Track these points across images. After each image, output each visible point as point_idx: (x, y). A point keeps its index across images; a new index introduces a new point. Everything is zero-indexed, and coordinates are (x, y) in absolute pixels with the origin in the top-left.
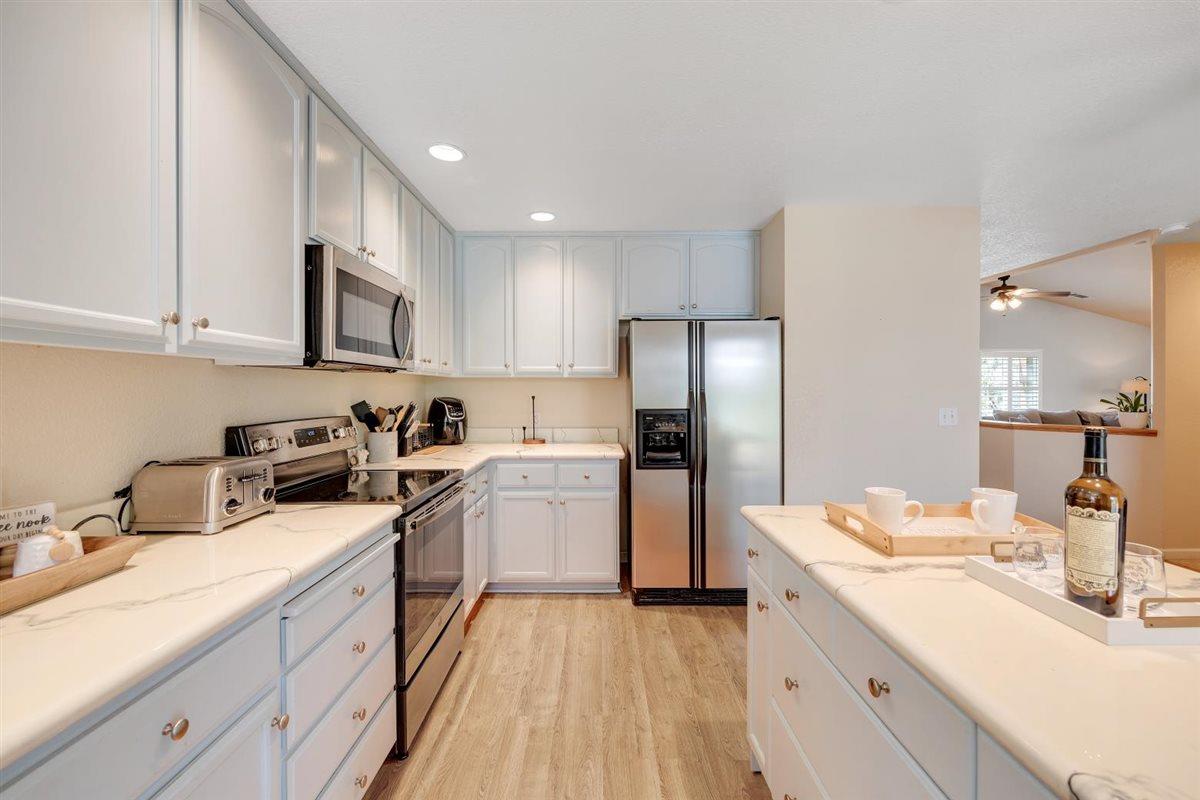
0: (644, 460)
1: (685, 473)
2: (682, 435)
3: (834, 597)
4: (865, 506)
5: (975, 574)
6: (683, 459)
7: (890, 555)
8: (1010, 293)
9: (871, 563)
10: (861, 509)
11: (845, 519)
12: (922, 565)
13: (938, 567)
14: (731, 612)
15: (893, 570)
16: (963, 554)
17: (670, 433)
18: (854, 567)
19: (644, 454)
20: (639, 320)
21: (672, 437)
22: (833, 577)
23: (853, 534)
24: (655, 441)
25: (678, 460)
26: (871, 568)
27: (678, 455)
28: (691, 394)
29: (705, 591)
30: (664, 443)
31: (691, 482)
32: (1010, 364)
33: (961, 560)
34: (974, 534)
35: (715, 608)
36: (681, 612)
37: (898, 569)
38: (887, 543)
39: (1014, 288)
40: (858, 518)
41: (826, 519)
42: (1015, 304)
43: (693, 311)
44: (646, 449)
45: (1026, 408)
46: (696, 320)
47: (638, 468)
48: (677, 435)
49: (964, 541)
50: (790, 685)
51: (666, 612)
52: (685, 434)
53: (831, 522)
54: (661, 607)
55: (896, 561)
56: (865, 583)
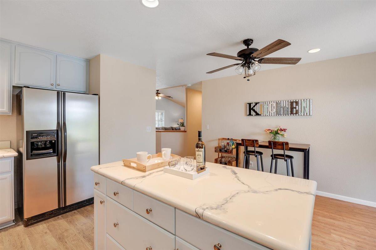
0: (32, 155)
1: (55, 158)
2: (53, 142)
3: (134, 189)
4: (137, 158)
5: (166, 171)
6: (54, 152)
7: (145, 172)
8: (159, 95)
9: (141, 176)
10: (135, 160)
11: (130, 164)
12: (154, 172)
13: (158, 172)
14: (78, 212)
15: (147, 176)
16: (163, 167)
17: (47, 141)
18: (137, 178)
19: (32, 152)
20: (28, 87)
21: (48, 143)
22: (132, 183)
23: (133, 168)
24: (37, 145)
25: (51, 153)
26: (141, 177)
27: (51, 151)
28: (58, 123)
29: (66, 207)
30: (43, 146)
31: (59, 162)
32: (158, 114)
33: (162, 168)
34: (162, 161)
35: (71, 212)
36: (54, 220)
37: (148, 175)
38: (144, 168)
39: (160, 94)
40: (135, 163)
41: (123, 165)
42: (160, 98)
43: (58, 87)
44: (32, 149)
45: (161, 126)
46: (61, 91)
47: (27, 159)
48: (51, 142)
49: (162, 163)
50: (115, 225)
51: (45, 223)
52: (55, 141)
53: (125, 166)
54: (41, 222)
55: (147, 173)
56: (142, 182)
